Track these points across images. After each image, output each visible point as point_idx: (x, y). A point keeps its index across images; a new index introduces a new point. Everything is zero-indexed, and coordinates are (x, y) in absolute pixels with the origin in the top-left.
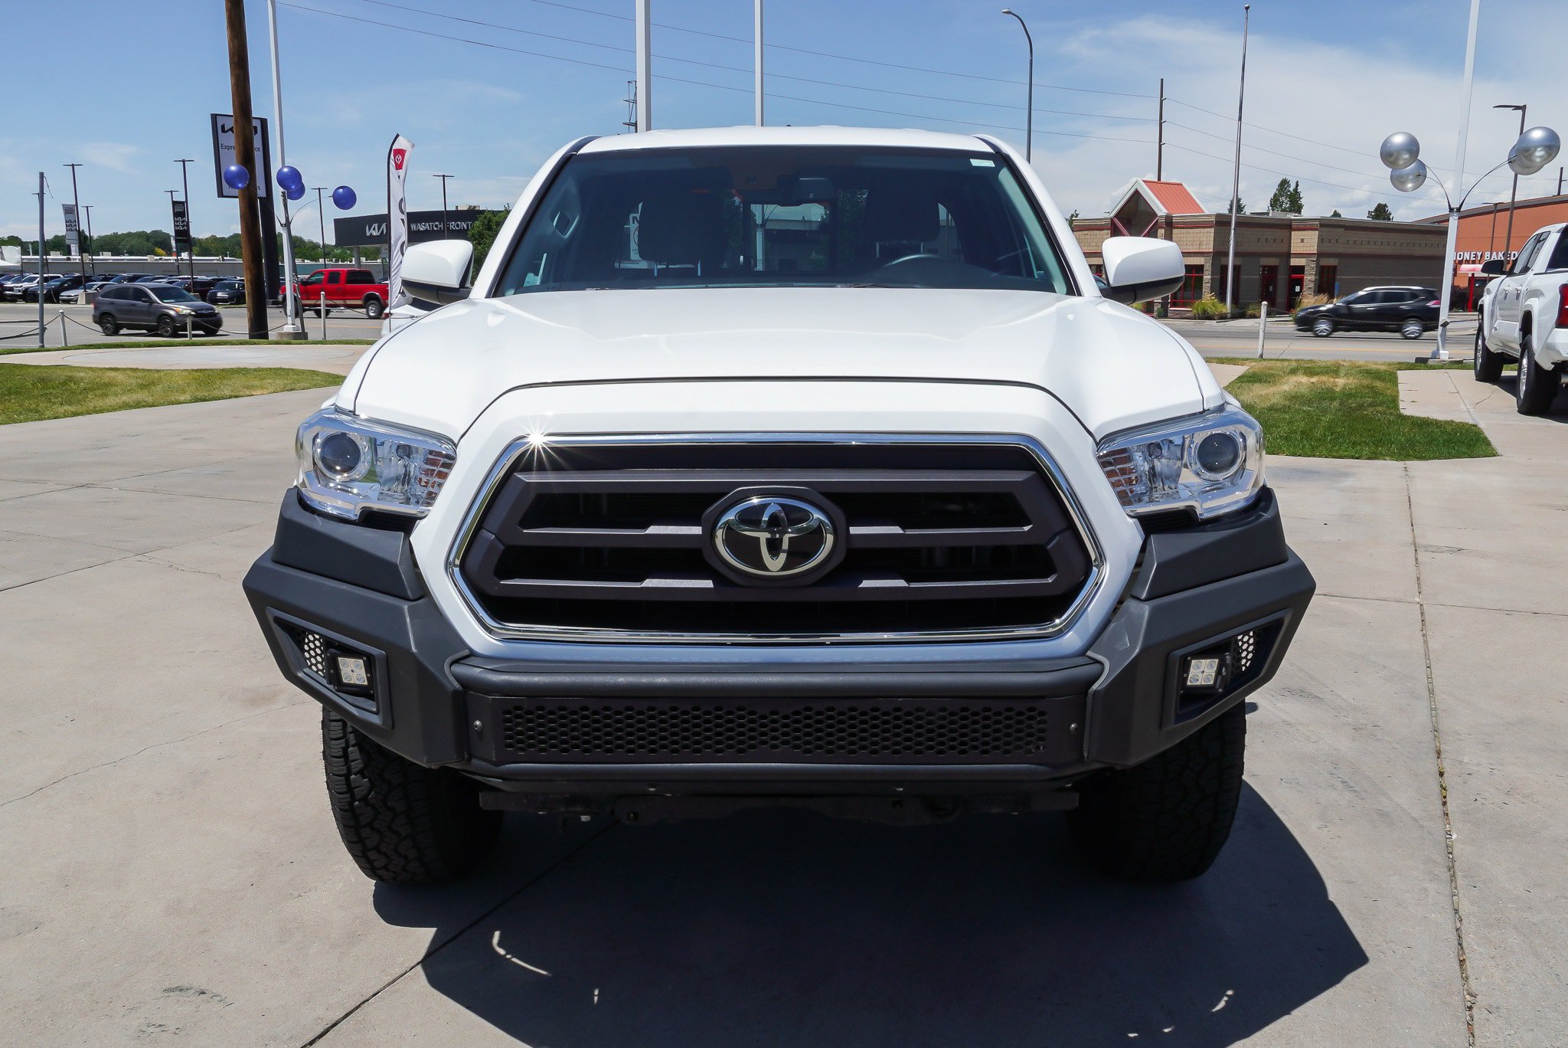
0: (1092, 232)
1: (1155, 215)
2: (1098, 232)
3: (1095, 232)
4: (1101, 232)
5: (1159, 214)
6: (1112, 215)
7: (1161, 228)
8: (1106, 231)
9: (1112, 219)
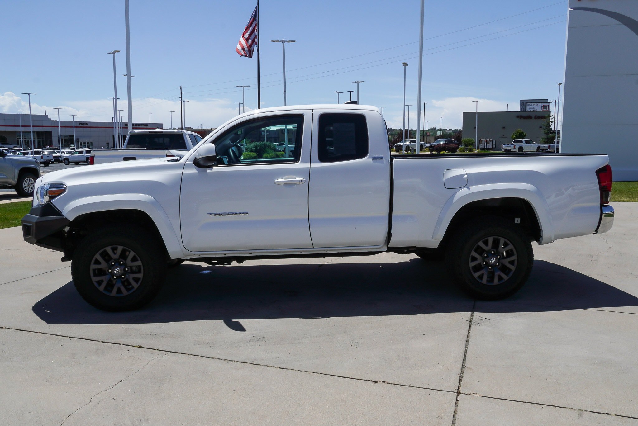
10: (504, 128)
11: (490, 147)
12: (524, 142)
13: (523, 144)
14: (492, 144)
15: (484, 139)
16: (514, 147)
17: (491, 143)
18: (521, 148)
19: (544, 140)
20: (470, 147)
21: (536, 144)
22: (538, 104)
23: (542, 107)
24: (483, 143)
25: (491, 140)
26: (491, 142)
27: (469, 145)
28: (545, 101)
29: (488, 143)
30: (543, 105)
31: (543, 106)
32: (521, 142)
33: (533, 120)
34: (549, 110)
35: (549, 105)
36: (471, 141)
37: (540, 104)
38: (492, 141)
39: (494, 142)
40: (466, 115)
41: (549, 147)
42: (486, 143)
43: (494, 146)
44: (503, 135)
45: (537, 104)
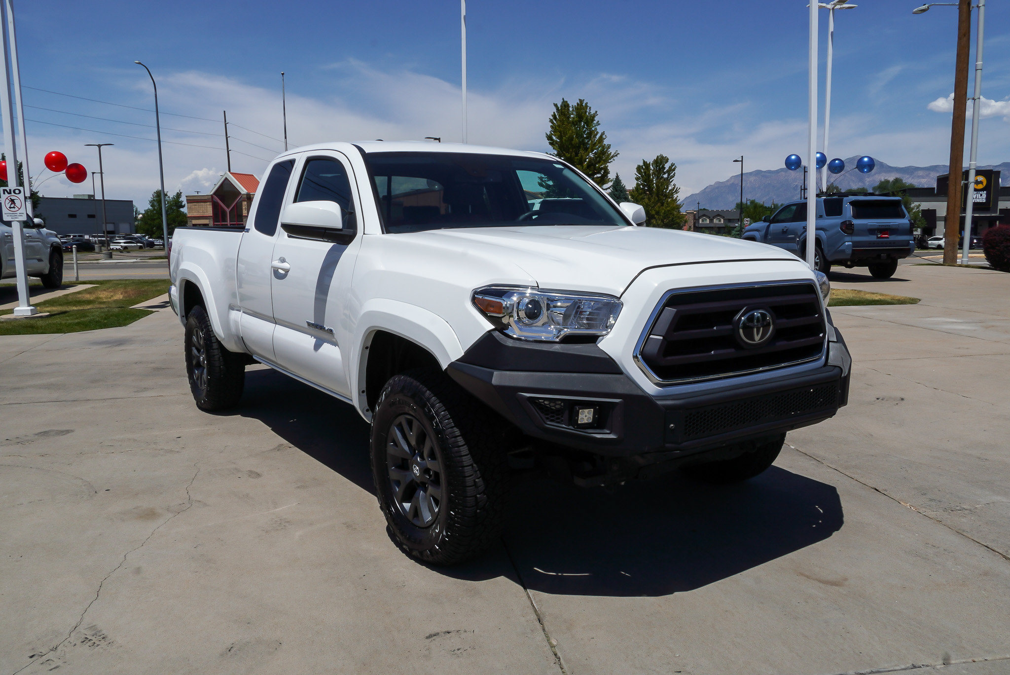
0: (199, 204)
1: (240, 193)
2: (203, 204)
3: (201, 203)
4: (205, 204)
5: (242, 193)
6: (212, 193)
7: (245, 201)
8: (208, 203)
9: (212, 195)
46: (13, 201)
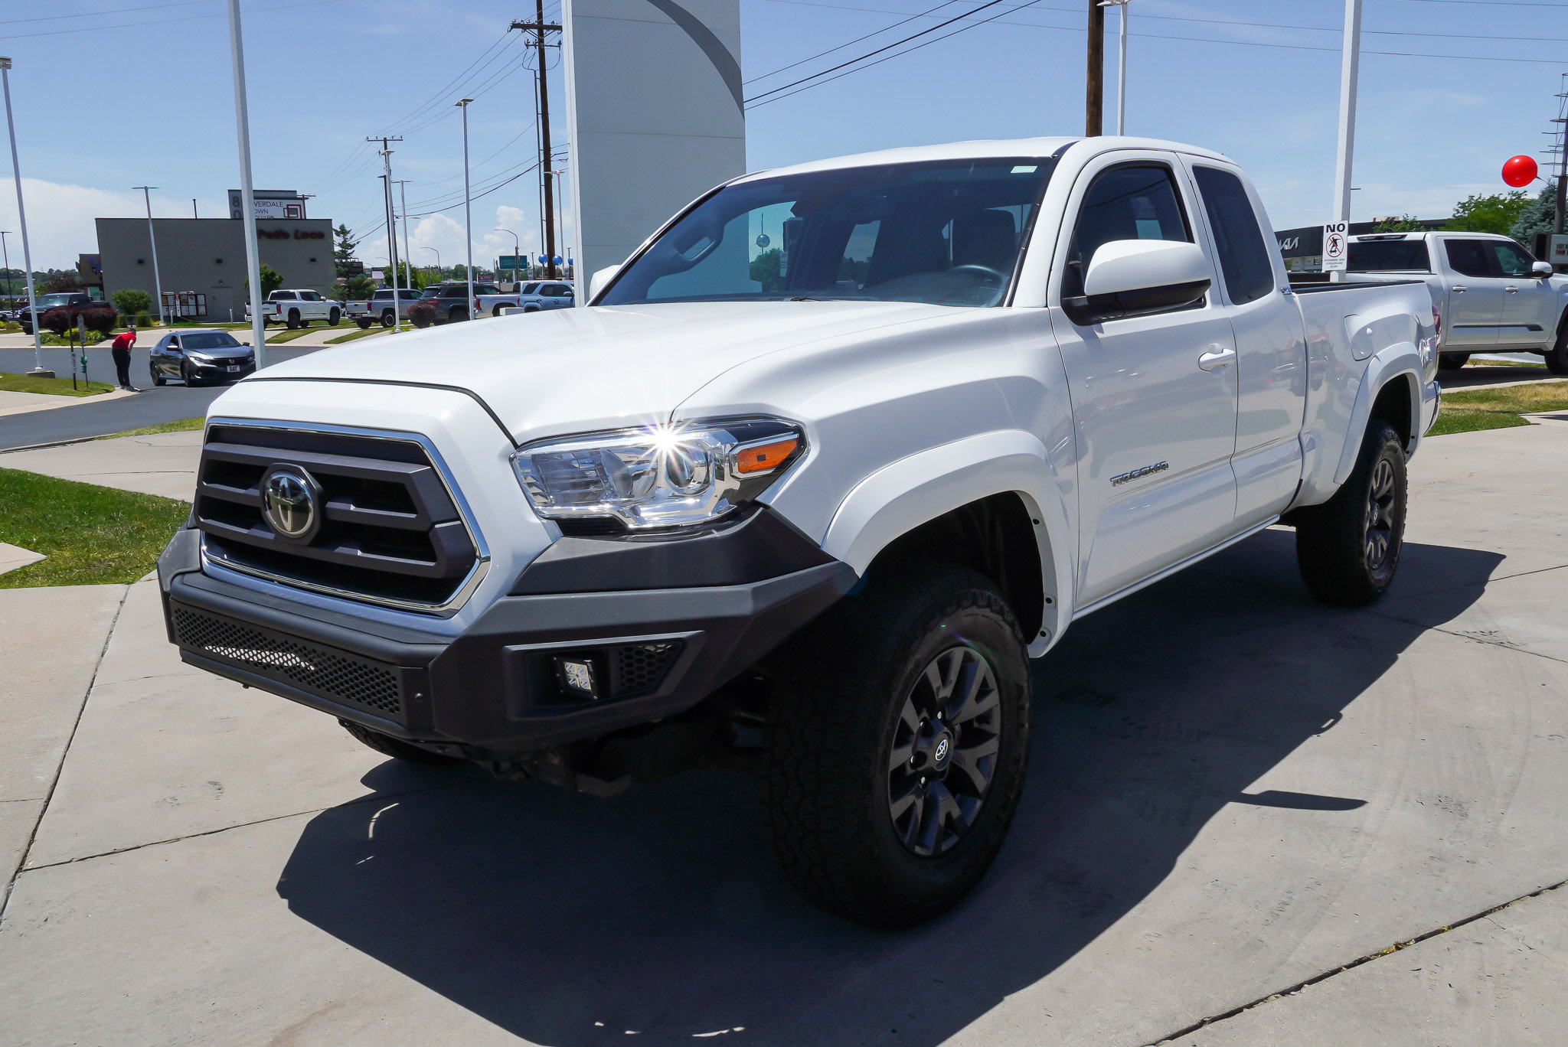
10: (219, 261)
11: (193, 312)
12: (298, 296)
13: (298, 302)
14: (197, 305)
15: (173, 293)
16: (279, 310)
17: (192, 302)
18: (294, 312)
19: (340, 290)
20: (140, 314)
21: (328, 301)
22: (275, 201)
23: (286, 210)
24: (171, 302)
25: (192, 294)
26: (192, 298)
27: (139, 308)
28: (291, 195)
29: (184, 303)
30: (288, 205)
31: (288, 208)
32: (292, 296)
33: (292, 240)
34: (303, 218)
35: (302, 206)
36: (142, 297)
37: (278, 201)
38: (196, 296)
39: (201, 299)
40: (106, 227)
41: (369, 307)
42: (178, 302)
43: (202, 310)
44: (221, 282)
45: (271, 201)
46: (1335, 241)
